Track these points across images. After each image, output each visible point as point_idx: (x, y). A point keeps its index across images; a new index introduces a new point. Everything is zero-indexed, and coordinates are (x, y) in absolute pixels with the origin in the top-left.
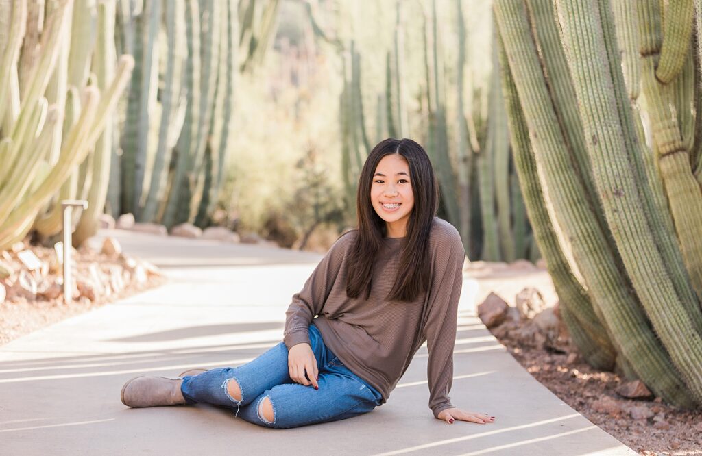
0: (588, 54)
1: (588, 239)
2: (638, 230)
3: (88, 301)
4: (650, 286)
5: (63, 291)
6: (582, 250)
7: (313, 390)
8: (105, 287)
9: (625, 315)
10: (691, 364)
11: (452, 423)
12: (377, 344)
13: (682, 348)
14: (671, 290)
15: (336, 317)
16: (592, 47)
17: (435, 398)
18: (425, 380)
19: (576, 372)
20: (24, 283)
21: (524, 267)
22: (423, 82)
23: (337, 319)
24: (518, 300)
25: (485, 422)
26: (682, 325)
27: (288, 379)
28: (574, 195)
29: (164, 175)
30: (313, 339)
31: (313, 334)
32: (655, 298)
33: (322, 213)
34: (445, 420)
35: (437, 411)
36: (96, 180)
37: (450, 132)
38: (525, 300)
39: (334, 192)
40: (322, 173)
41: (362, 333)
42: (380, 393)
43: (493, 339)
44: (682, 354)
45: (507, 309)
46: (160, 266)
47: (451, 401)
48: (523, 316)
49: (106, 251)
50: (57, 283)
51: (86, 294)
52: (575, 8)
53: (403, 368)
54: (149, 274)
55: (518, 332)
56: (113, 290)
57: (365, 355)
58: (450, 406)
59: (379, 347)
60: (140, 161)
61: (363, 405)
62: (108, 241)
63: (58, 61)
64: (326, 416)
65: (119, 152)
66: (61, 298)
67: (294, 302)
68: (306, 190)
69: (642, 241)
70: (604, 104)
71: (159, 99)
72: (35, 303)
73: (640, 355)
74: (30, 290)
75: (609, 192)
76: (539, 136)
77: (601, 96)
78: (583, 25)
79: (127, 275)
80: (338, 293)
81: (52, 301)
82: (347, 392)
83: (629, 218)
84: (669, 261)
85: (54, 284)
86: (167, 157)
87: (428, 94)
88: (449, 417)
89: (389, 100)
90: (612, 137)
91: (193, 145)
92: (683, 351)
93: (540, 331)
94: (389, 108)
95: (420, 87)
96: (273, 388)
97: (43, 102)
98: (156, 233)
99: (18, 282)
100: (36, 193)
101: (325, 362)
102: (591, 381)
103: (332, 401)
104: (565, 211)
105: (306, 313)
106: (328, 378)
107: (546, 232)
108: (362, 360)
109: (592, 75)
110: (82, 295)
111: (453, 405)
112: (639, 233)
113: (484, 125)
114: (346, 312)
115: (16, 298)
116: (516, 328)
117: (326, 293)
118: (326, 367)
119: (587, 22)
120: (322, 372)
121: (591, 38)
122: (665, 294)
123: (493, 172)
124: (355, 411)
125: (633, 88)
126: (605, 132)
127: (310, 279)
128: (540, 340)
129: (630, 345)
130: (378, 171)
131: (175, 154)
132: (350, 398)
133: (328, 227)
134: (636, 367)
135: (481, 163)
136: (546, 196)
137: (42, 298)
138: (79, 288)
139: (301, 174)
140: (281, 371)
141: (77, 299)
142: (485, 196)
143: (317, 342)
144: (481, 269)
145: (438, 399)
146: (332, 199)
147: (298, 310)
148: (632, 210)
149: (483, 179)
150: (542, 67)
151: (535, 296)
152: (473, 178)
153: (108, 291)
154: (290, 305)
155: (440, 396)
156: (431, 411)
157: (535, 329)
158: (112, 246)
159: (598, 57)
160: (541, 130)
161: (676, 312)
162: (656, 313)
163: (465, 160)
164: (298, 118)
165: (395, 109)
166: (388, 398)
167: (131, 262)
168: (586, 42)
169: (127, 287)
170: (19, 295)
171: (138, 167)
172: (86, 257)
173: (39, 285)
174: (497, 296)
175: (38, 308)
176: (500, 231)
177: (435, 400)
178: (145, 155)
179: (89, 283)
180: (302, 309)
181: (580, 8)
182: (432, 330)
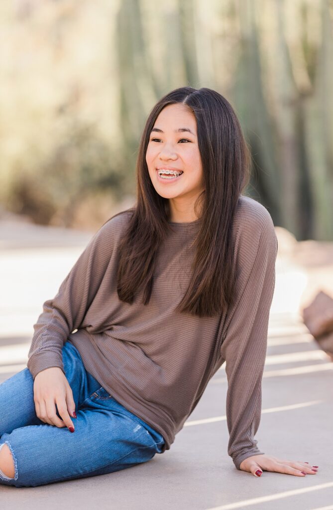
7: (68, 434)
11: (259, 476)
12: (156, 368)
15: (102, 330)
17: (236, 441)
18: (224, 415)
23: (102, 334)
25: (304, 473)
27: (34, 420)
30: (69, 363)
31: (68, 355)
34: (250, 472)
35: (239, 458)
41: (137, 353)
42: (162, 436)
47: (258, 445)
53: (194, 401)
57: (141, 383)
58: (256, 453)
59: (160, 373)
61: (138, 453)
64: (87, 469)
67: (46, 311)
80: (105, 298)
82: (115, 435)
88: (255, 468)
96: (14, 432)
101: (86, 393)
103: (95, 448)
105: (61, 327)
106: (91, 416)
108: (137, 390)
111: (261, 451)
114: (116, 324)
117: (88, 299)
118: (88, 400)
120: (82, 407)
124: (126, 461)
127: (66, 280)
130: (156, 127)
132: (120, 444)
140: (24, 408)
143: (74, 367)
145: (240, 442)
147: (49, 322)
154: (41, 316)
155: (243, 438)
156: (231, 459)
166: (172, 442)
174: (327, 296)
177: (237, 443)
180: (55, 322)
182: (233, 348)
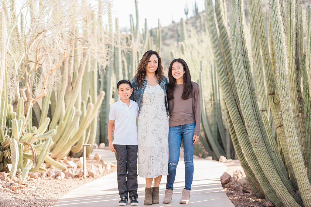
0: (245, 100)
1: (251, 155)
2: (263, 153)
3: (92, 177)
4: (268, 171)
5: (83, 174)
6: (249, 159)
8: (97, 172)
9: (264, 180)
10: (283, 196)
13: (279, 190)
14: (275, 172)
16: (246, 98)
19: (251, 199)
20: (70, 172)
24: (234, 174)
26: (279, 183)
28: (246, 141)
32: (270, 175)
36: (92, 133)
38: (236, 175)
43: (222, 188)
44: (279, 192)
45: (230, 178)
46: (114, 163)
48: (235, 180)
49: (96, 158)
51: (91, 175)
52: (240, 86)
54: (112, 167)
55: (234, 185)
56: (100, 173)
62: (97, 154)
63: (78, 94)
65: (99, 119)
66: (83, 177)
69: (265, 157)
70: (250, 115)
71: (113, 97)
72: (74, 179)
73: (270, 193)
75: (254, 142)
77: (250, 113)
78: (243, 91)
79: (104, 167)
83: (260, 150)
84: (275, 163)
85: (80, 172)
90: (253, 125)
92: (280, 191)
93: (241, 185)
97: (74, 108)
99: (68, 172)
100: (72, 139)
102: (256, 202)
104: (244, 146)
107: (240, 153)
109: (246, 106)
112: (264, 155)
115: (68, 177)
116: (233, 184)
119: (244, 90)
121: (246, 95)
122: (273, 173)
125: (264, 107)
126: (251, 124)
128: (241, 188)
129: (266, 189)
134: (269, 197)
136: (239, 141)
137: (76, 177)
138: (88, 173)
141: (88, 177)
148: (261, 147)
150: (235, 100)
151: (240, 173)
153: (98, 174)
157: (239, 184)
158: (98, 156)
159: (248, 101)
160: (235, 121)
161: (277, 179)
162: (270, 179)
167: (105, 163)
168: (244, 96)
169: (104, 172)
173: (76, 172)
174: (227, 173)
179: (92, 171)
181: (242, 86)
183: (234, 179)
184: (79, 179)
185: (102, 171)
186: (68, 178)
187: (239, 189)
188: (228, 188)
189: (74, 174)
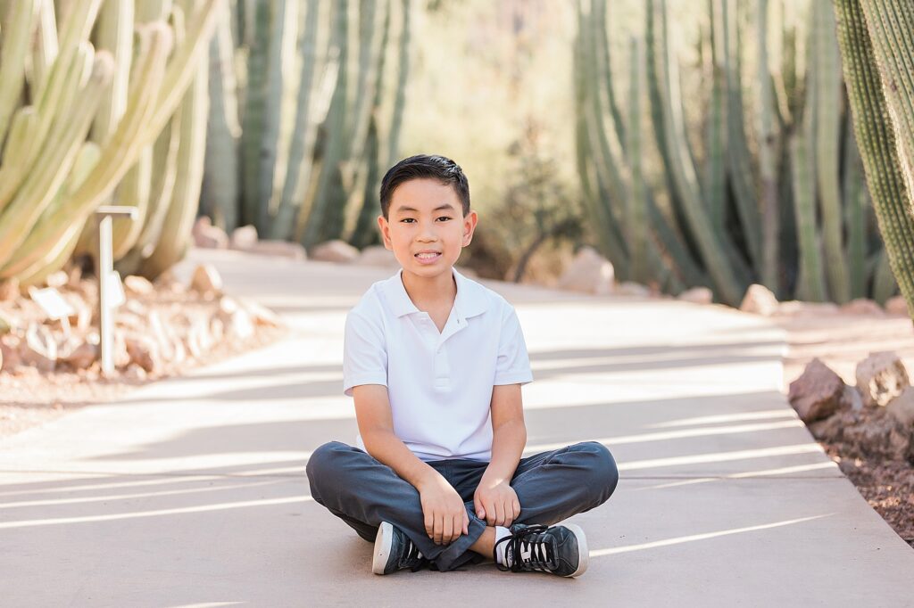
3: (141, 373)
5: (98, 356)
8: (174, 346)
20: (34, 343)
21: (867, 312)
22: (705, 21)
24: (859, 373)
29: (305, 167)
33: (548, 224)
37: (746, 99)
38: (872, 375)
39: (567, 192)
40: (551, 161)
43: (818, 448)
45: (841, 388)
46: (277, 310)
48: (868, 402)
49: (198, 286)
50: (89, 342)
51: (138, 360)
54: (259, 322)
55: (861, 429)
56: (189, 352)
60: (268, 145)
62: (200, 270)
65: (236, 132)
66: (96, 367)
68: (524, 188)
72: (51, 376)
74: (45, 355)
76: (900, 88)
79: (218, 325)
81: (81, 372)
85: (85, 345)
86: (310, 138)
87: (712, 39)
89: (652, 47)
91: (349, 118)
93: (899, 429)
94: (651, 61)
95: (700, 27)
97: (86, 48)
98: (290, 255)
99: (24, 341)
110: (133, 361)
113: (800, 86)
115: (20, 368)
116: (857, 423)
123: (815, 159)
128: (900, 443)
131: (322, 133)
133: (557, 246)
135: (795, 144)
137: (65, 367)
138: (128, 350)
139: (516, 164)
141: (123, 369)
142: (802, 198)
144: (795, 314)
146: (564, 201)
149: (798, 168)
151: (890, 368)
152: (783, 168)
157: (890, 425)
158: (208, 279)
160: (904, 77)
163: (770, 140)
164: (516, 80)
165: (659, 61)
167: (230, 305)
169: (215, 347)
170: (26, 363)
171: (265, 155)
172: (165, 295)
173: (61, 346)
174: (822, 366)
175: (53, 383)
176: (825, 251)
178: (277, 136)
179: (146, 341)
183: (862, 395)
184: (75, 377)
185: (206, 341)
186: (20, 374)
187: (886, 447)
188: (831, 442)
189: (52, 354)
